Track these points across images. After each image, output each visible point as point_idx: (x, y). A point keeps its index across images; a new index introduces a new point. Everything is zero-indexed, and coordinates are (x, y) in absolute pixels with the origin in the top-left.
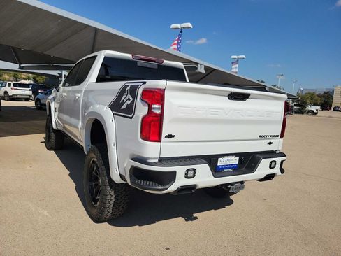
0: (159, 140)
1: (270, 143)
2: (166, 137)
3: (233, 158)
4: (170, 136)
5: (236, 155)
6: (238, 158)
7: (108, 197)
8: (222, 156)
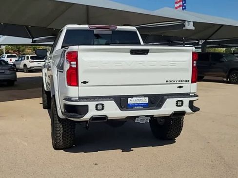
0: (77, 85)
1: (180, 87)
2: (82, 83)
3: (143, 98)
4: (85, 82)
5: (145, 96)
6: (147, 98)
7: (58, 129)
8: (132, 96)
